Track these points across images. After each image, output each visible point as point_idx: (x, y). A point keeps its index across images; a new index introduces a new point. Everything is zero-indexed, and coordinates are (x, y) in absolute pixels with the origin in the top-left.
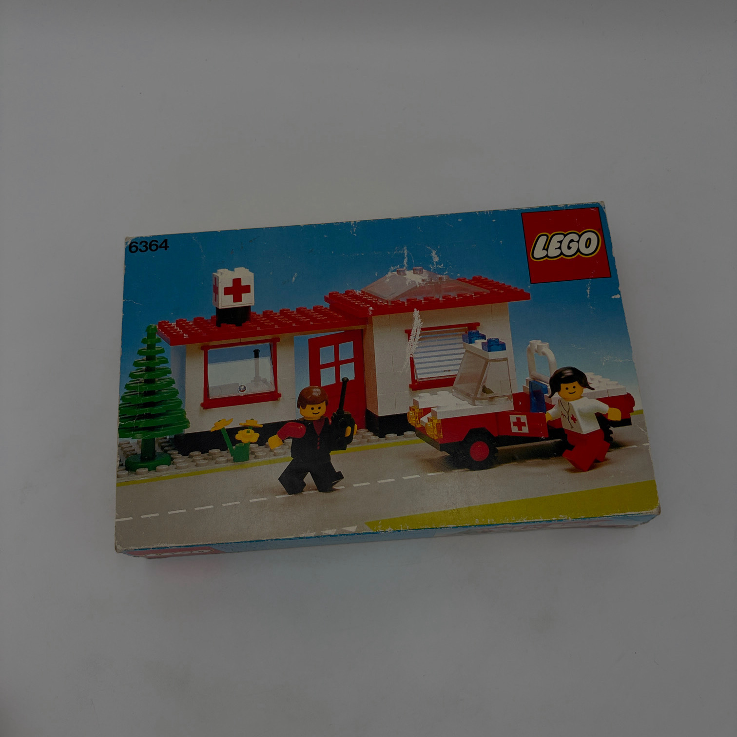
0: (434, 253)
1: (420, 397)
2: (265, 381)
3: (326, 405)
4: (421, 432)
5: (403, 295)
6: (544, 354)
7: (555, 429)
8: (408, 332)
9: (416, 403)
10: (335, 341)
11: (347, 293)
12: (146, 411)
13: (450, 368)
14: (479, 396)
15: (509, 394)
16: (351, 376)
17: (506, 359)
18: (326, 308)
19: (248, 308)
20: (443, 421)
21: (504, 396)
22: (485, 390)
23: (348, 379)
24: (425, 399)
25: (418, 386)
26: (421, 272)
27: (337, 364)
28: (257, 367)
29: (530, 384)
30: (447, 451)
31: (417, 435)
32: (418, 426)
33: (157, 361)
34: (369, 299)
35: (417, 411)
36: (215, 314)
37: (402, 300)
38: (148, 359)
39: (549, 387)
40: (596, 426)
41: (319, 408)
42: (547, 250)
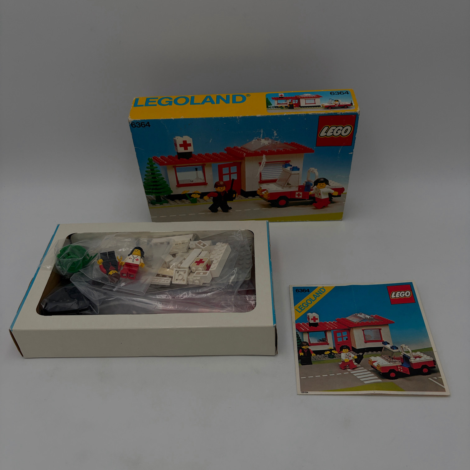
0: (275, 132)
1: (262, 186)
2: (201, 179)
3: (226, 187)
4: (262, 197)
5: (259, 149)
6: (314, 173)
7: (312, 197)
8: (260, 163)
9: (261, 188)
10: (229, 166)
11: (235, 147)
12: (155, 187)
13: (275, 176)
14: (285, 186)
15: (297, 185)
16: (235, 178)
17: (299, 174)
18: (225, 153)
19: (191, 153)
20: (270, 193)
21: (295, 186)
22: (288, 184)
24: (264, 186)
25: (262, 182)
26: (268, 140)
27: (230, 174)
28: (197, 173)
29: (306, 182)
30: (270, 202)
31: (260, 197)
32: (261, 195)
33: (155, 171)
34: (244, 150)
35: (261, 190)
36: (176, 154)
37: (258, 151)
38: (151, 170)
39: (313, 184)
40: (327, 197)
41: (223, 188)
42: (327, 133)
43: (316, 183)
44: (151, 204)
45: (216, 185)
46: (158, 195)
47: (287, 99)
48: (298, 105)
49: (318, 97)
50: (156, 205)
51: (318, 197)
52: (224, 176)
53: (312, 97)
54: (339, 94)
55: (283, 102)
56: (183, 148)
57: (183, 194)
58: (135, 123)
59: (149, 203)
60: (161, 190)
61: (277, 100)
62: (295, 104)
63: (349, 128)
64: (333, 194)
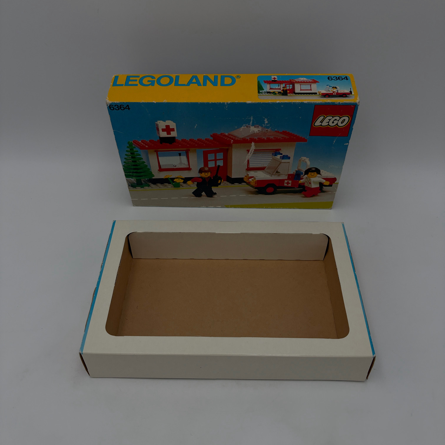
0: (266, 120)
1: (250, 173)
2: (184, 164)
3: (211, 173)
4: (248, 183)
5: (248, 136)
6: (306, 162)
7: (302, 186)
8: (248, 151)
9: (248, 175)
10: (215, 152)
11: (221, 134)
13: (264, 164)
14: (274, 174)
15: (287, 174)
16: (222, 164)
17: (289, 162)
18: (211, 140)
19: (174, 138)
20: (258, 181)
21: (284, 174)
22: (277, 172)
23: (220, 165)
24: (252, 173)
25: (249, 169)
26: (258, 127)
27: (216, 160)
28: (180, 159)
29: (297, 171)
30: (258, 189)
31: (247, 184)
32: (247, 182)
33: (135, 155)
34: (232, 137)
35: (248, 177)
36: (159, 139)
37: (247, 138)
38: (131, 154)
39: (304, 173)
40: (318, 186)
41: (208, 174)
42: (322, 123)
43: (307, 172)
44: (132, 187)
45: (201, 171)
46: (138, 178)
47: (280, 82)
48: (293, 91)
49: (315, 82)
50: (136, 188)
51: (308, 185)
52: (209, 162)
53: (308, 81)
54: (337, 79)
55: (275, 86)
56: (165, 133)
57: (165, 178)
58: (113, 106)
59: (129, 186)
60: (142, 174)
61: (270, 84)
62: (289, 90)
63: (347, 119)
64: (324, 184)
